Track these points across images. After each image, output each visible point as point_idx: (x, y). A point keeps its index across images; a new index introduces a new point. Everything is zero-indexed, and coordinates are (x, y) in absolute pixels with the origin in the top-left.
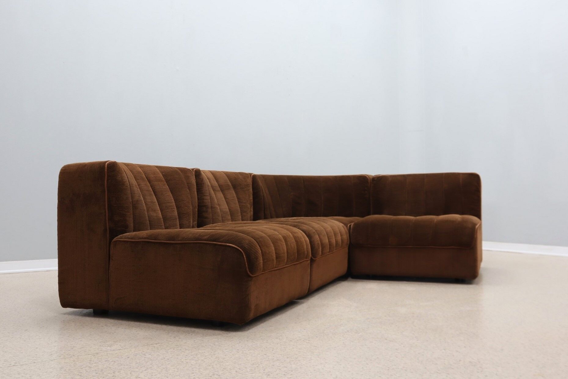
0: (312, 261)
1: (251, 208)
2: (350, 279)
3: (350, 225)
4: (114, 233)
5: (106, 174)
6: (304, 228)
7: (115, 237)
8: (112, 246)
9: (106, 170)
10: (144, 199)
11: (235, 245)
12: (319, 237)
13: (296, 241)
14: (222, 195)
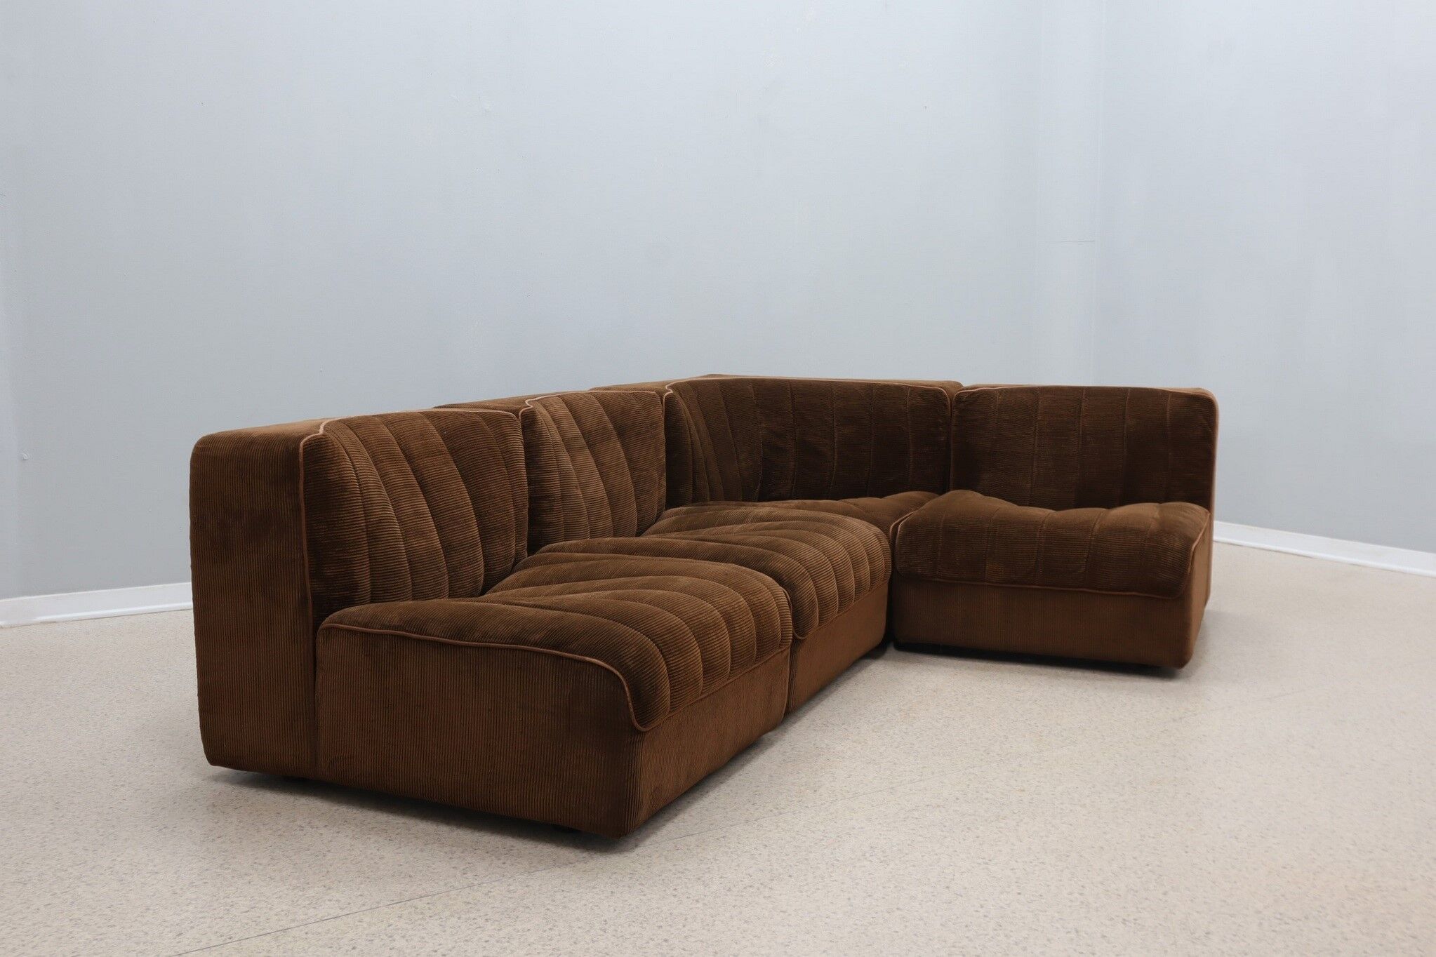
0: (796, 643)
1: (660, 479)
2: (891, 651)
3: (896, 527)
4: (324, 606)
5: (302, 469)
6: (779, 566)
7: (327, 616)
8: (320, 639)
9: (301, 460)
10: (397, 509)
11: (604, 661)
12: (815, 582)
13: (756, 614)
14: (591, 459)
